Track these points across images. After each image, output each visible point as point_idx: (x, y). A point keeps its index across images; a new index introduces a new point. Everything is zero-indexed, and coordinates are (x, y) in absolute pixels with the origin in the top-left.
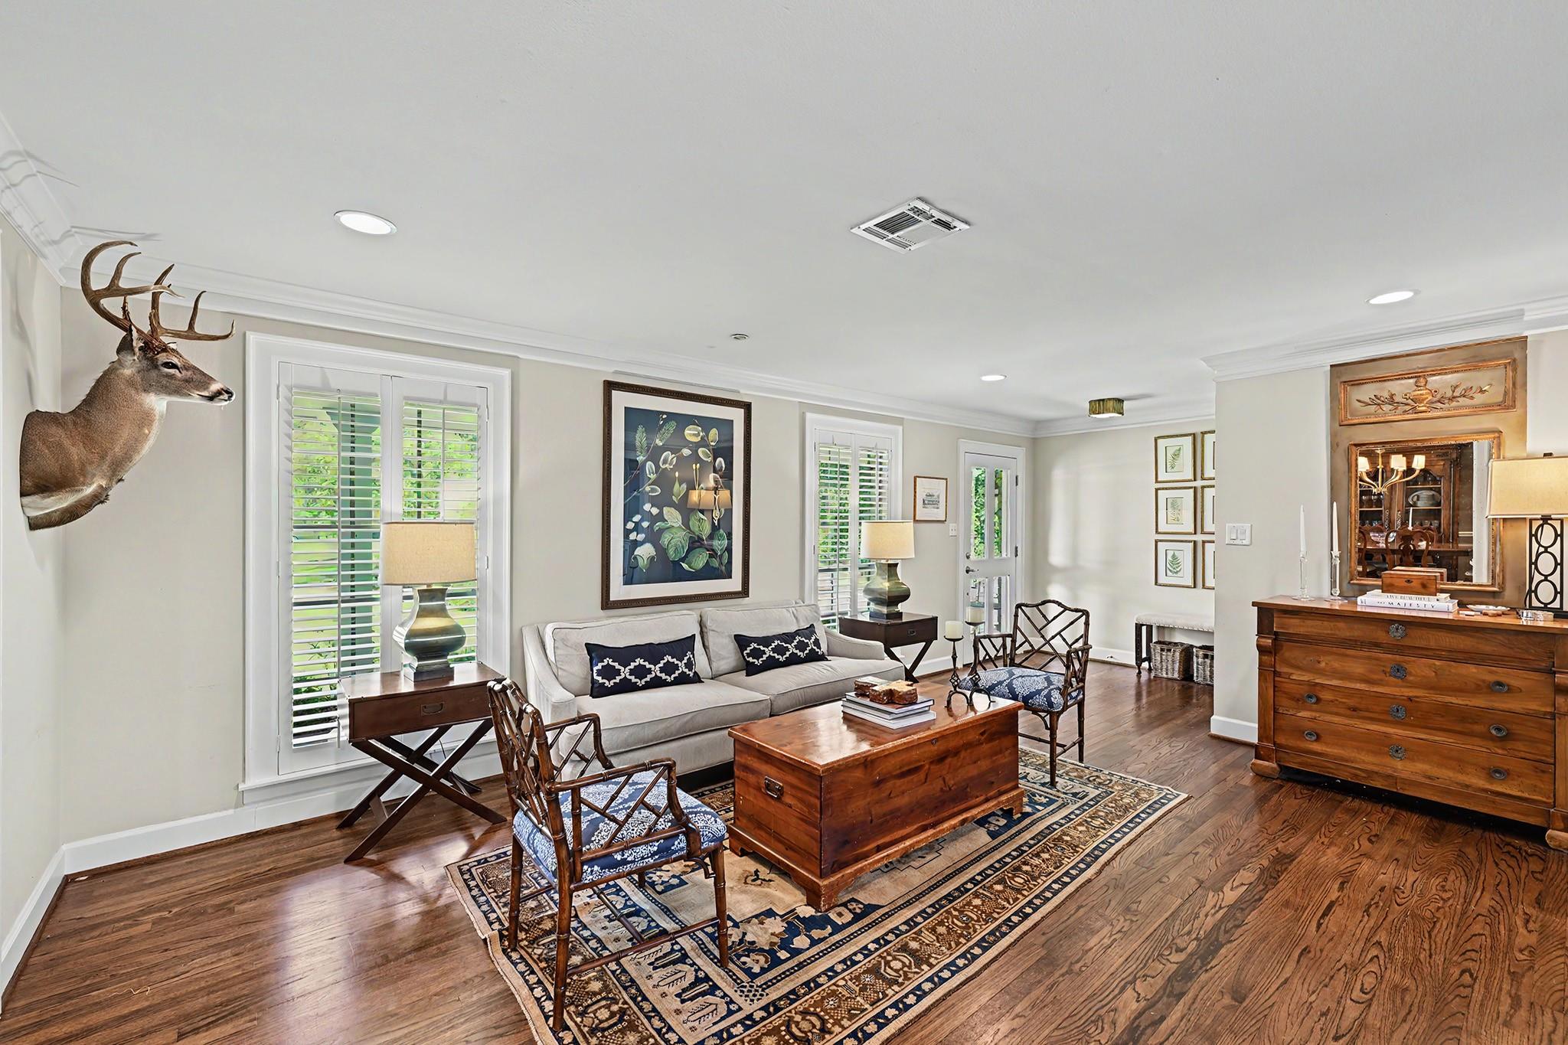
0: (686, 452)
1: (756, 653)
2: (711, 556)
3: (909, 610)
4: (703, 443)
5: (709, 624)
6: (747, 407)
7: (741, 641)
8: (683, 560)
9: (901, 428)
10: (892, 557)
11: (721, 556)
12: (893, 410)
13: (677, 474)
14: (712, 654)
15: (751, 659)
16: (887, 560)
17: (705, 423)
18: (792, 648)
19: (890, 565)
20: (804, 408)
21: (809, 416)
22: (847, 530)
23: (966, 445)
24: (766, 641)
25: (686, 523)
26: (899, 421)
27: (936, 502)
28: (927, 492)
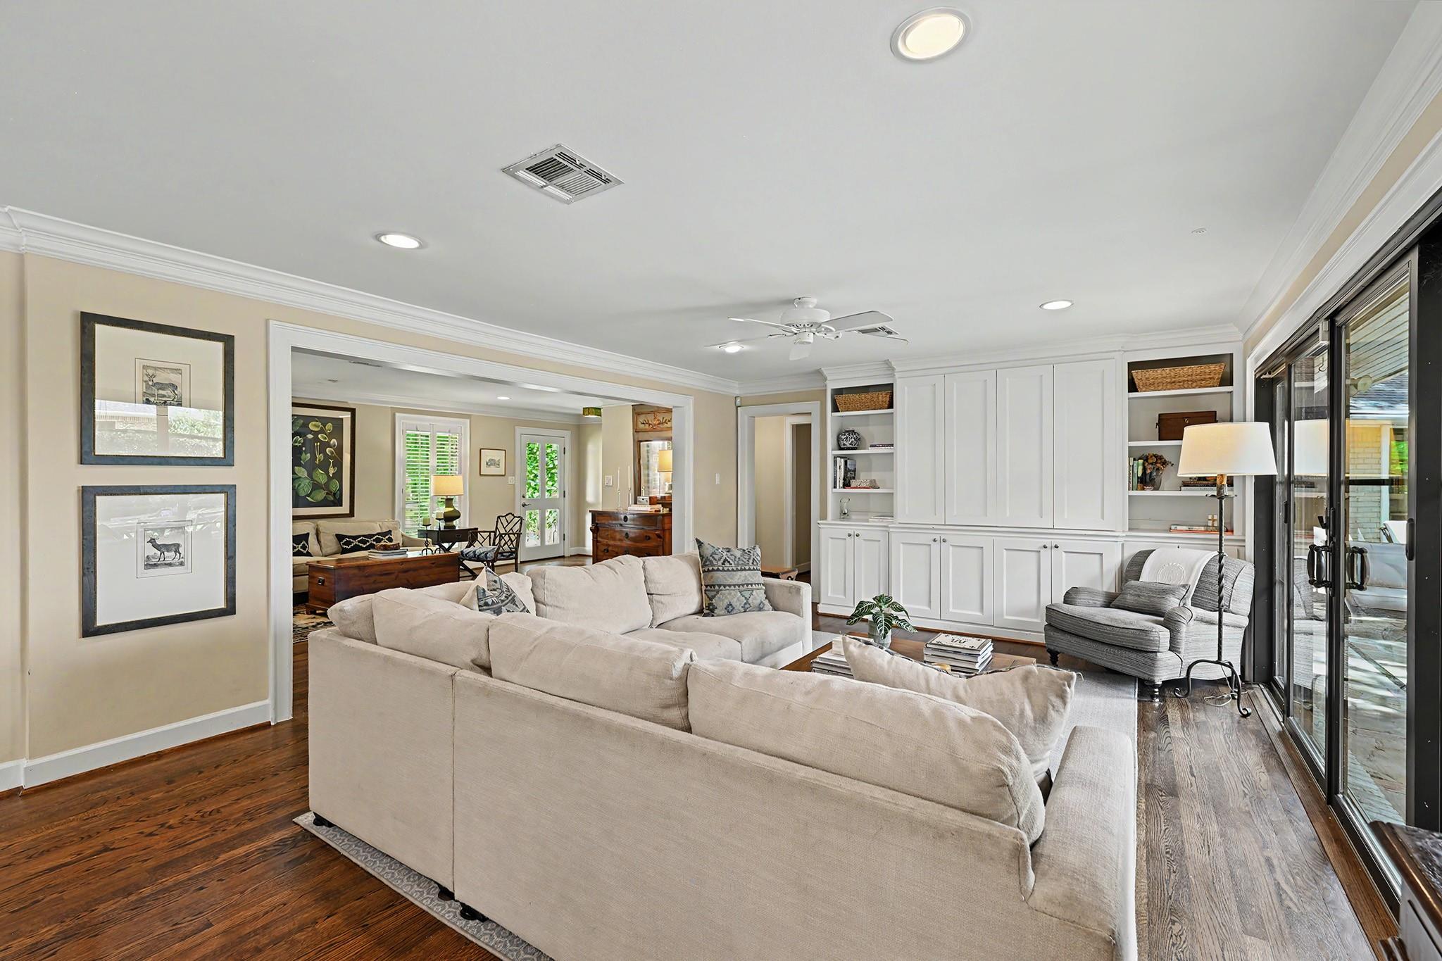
0: (310, 436)
1: (348, 543)
2: (327, 494)
3: (458, 524)
4: (322, 431)
5: (321, 529)
6: (353, 411)
7: (340, 537)
8: (309, 495)
9: (468, 421)
10: (450, 493)
11: (335, 494)
12: (463, 410)
13: (304, 449)
14: (323, 545)
15: (344, 546)
16: (447, 496)
17: (324, 420)
18: (371, 541)
19: (447, 500)
20: (394, 411)
21: (397, 414)
22: (428, 481)
23: (519, 430)
24: (355, 538)
25: (310, 475)
26: (468, 416)
27: (497, 464)
28: (490, 457)
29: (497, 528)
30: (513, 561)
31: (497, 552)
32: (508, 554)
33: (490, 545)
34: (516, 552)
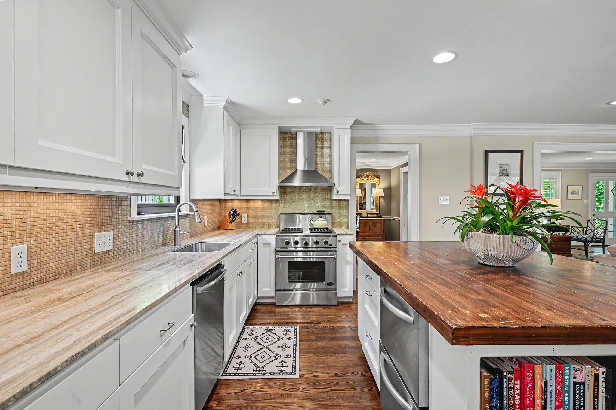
12: (558, 167)
23: (591, 175)
27: (577, 193)
28: (572, 190)
29: (587, 226)
30: (601, 244)
31: (592, 238)
32: (599, 240)
33: (583, 234)
34: (604, 239)
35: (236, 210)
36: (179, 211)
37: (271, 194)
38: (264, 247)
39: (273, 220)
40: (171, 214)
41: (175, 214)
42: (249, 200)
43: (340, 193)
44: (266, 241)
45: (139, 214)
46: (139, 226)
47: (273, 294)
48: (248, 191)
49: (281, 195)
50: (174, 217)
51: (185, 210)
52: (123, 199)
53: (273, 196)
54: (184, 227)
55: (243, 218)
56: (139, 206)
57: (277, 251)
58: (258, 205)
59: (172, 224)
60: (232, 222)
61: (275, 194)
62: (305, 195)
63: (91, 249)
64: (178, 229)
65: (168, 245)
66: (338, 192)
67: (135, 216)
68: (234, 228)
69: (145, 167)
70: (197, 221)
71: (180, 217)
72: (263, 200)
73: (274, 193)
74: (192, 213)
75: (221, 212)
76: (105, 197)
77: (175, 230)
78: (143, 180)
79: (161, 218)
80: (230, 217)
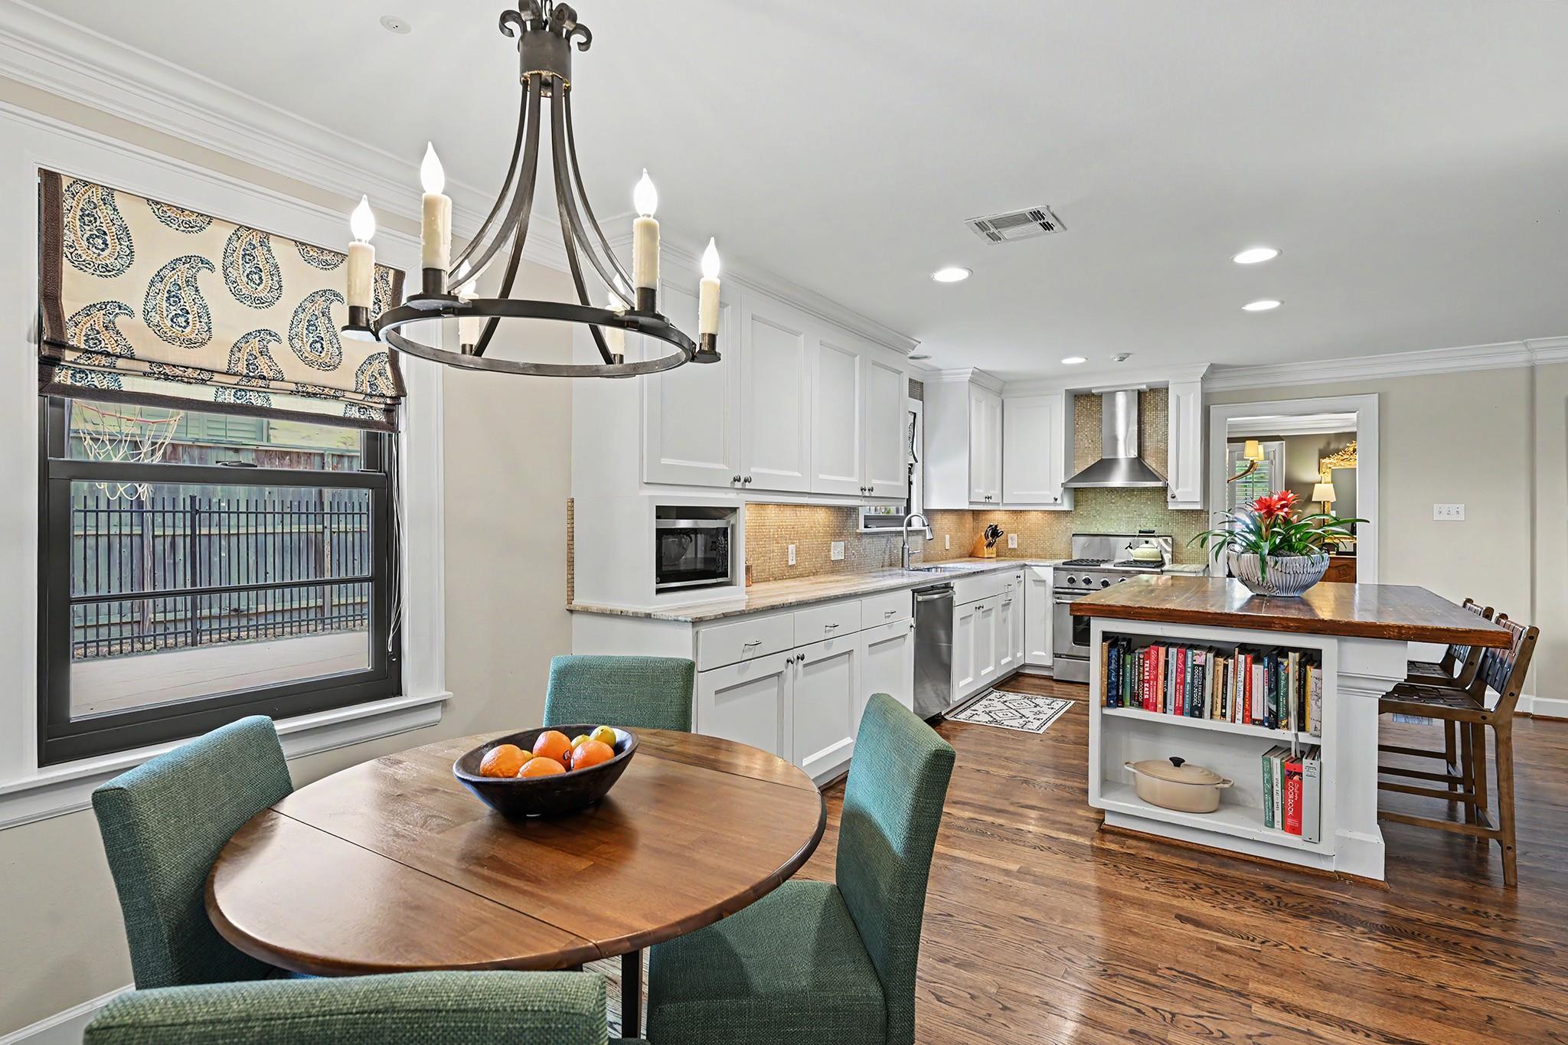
35: (996, 526)
36: (909, 524)
37: (1052, 501)
38: (1035, 585)
39: (1060, 545)
40: (899, 529)
41: (903, 529)
42: (1021, 511)
43: (1179, 498)
44: (1039, 576)
45: (866, 527)
46: (866, 540)
47: (1049, 663)
48: (1015, 496)
49: (1076, 503)
50: (902, 532)
51: (917, 525)
52: (852, 511)
53: (1055, 504)
54: (916, 545)
55: (1010, 541)
56: (866, 518)
57: (1057, 593)
58: (1034, 518)
59: (899, 541)
60: (990, 545)
61: (1059, 501)
62: (1121, 502)
63: (828, 557)
64: (906, 546)
65: (895, 566)
66: (1174, 497)
67: (862, 529)
68: (994, 556)
69: (875, 482)
70: (928, 538)
71: (909, 533)
72: (1045, 511)
73: (1056, 500)
74: (924, 528)
75: (975, 530)
76: (839, 509)
77: (903, 548)
78: (873, 494)
79: (887, 532)
80: (987, 537)
